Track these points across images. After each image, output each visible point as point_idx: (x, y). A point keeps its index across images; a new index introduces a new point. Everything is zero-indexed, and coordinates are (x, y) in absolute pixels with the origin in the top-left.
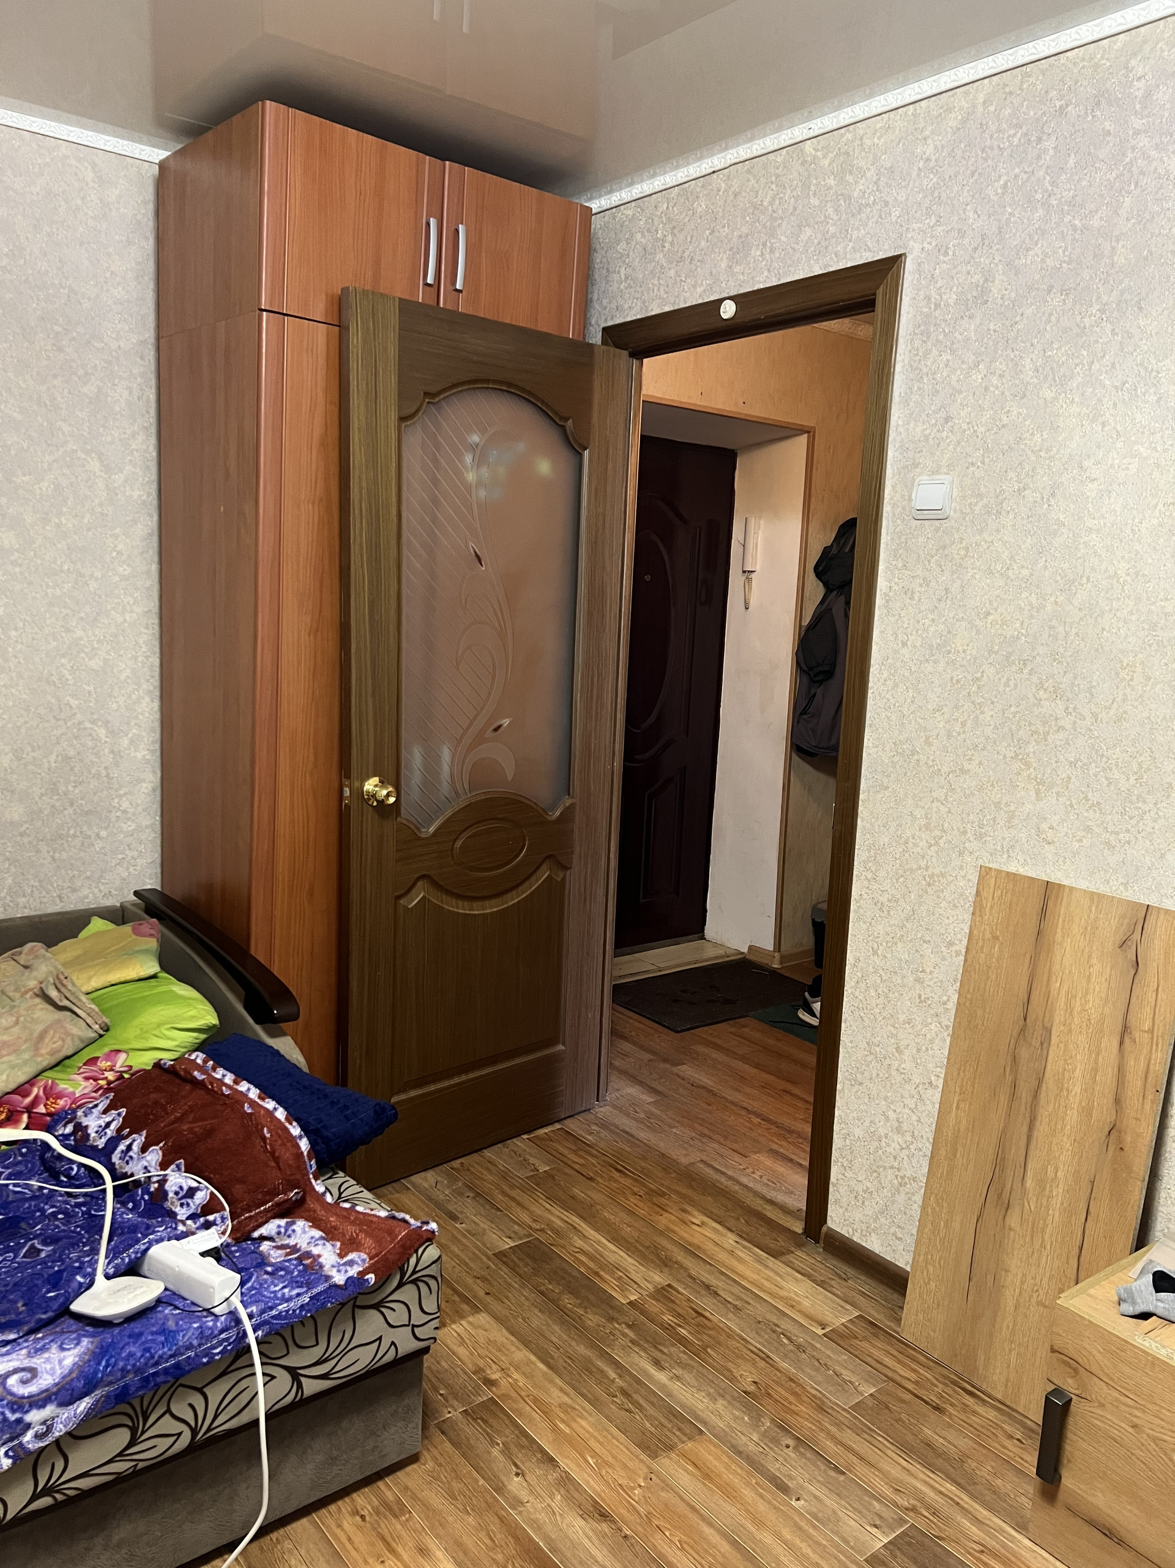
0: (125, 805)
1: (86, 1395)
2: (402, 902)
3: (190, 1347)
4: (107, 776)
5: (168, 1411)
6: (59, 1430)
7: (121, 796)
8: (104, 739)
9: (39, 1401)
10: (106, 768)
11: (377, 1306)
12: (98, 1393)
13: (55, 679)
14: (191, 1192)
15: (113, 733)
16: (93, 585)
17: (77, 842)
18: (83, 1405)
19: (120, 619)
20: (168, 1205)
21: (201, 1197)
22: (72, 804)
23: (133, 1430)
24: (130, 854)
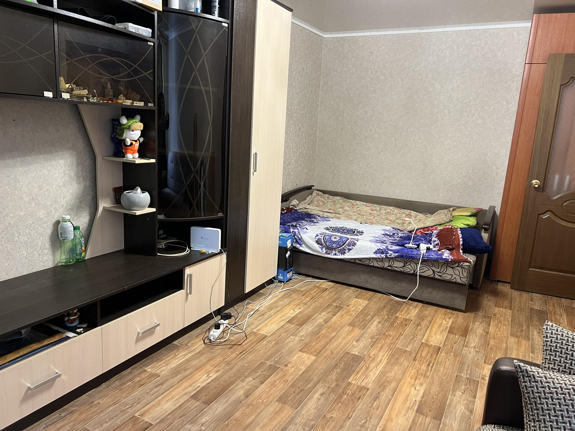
0: (497, 186)
1: (397, 253)
2: (541, 216)
3: (414, 255)
4: (494, 178)
5: (410, 264)
6: (392, 256)
7: (497, 184)
8: (494, 169)
9: (391, 250)
10: (494, 176)
11: (452, 268)
12: (399, 254)
13: (485, 154)
14: (435, 241)
15: (497, 168)
16: (499, 132)
17: (483, 193)
18: (397, 254)
19: (504, 140)
20: (431, 242)
21: (436, 242)
22: (484, 184)
23: (404, 265)
24: (496, 199)
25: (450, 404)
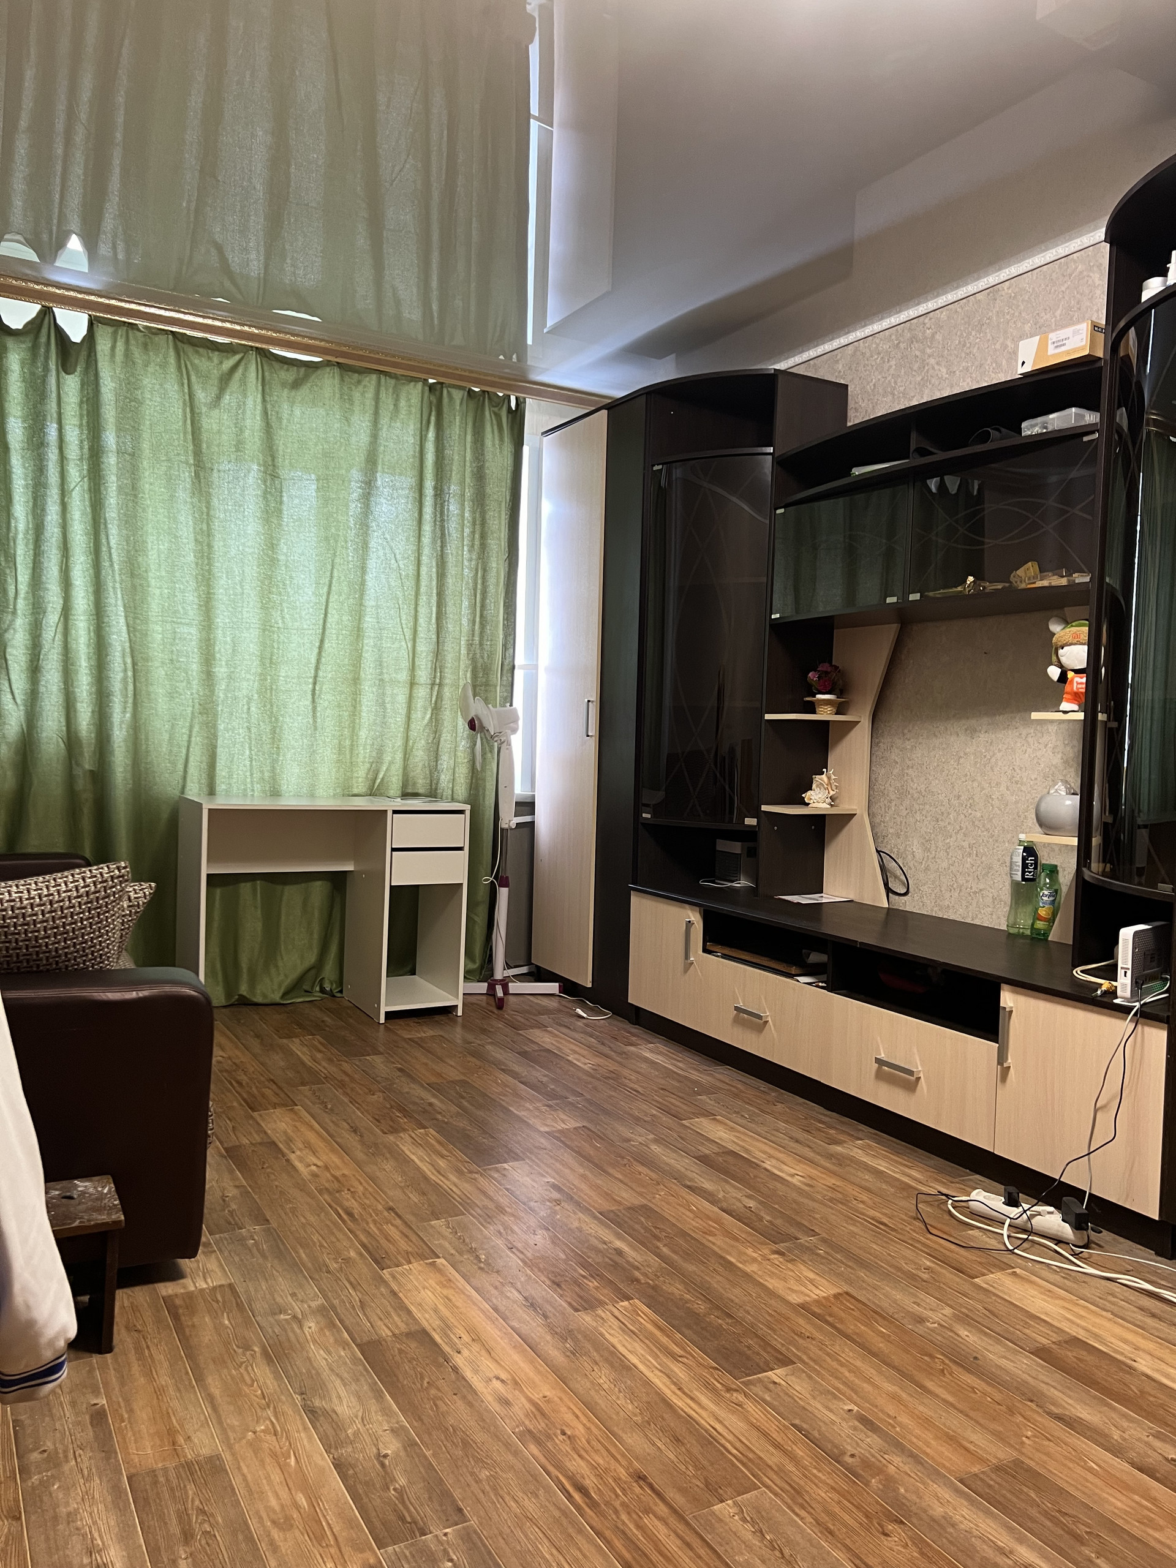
25: (379, 1397)
